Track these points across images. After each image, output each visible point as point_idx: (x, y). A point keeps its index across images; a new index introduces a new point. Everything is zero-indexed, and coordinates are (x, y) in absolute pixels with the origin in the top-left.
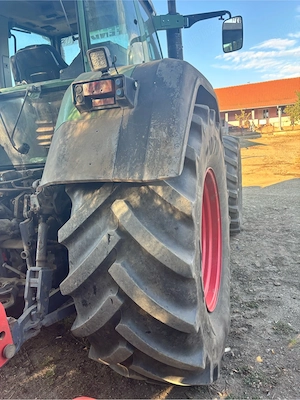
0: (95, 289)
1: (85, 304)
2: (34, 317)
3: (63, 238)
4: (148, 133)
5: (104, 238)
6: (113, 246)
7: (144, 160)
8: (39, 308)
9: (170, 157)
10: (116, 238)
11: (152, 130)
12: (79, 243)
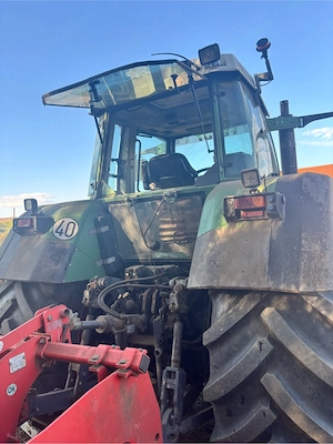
0: (243, 398)
1: (230, 414)
2: (174, 422)
3: (209, 341)
4: (300, 245)
5: (256, 345)
6: (266, 355)
7: (298, 271)
8: (176, 412)
9: (326, 270)
10: (268, 347)
11: (303, 242)
12: (225, 348)
